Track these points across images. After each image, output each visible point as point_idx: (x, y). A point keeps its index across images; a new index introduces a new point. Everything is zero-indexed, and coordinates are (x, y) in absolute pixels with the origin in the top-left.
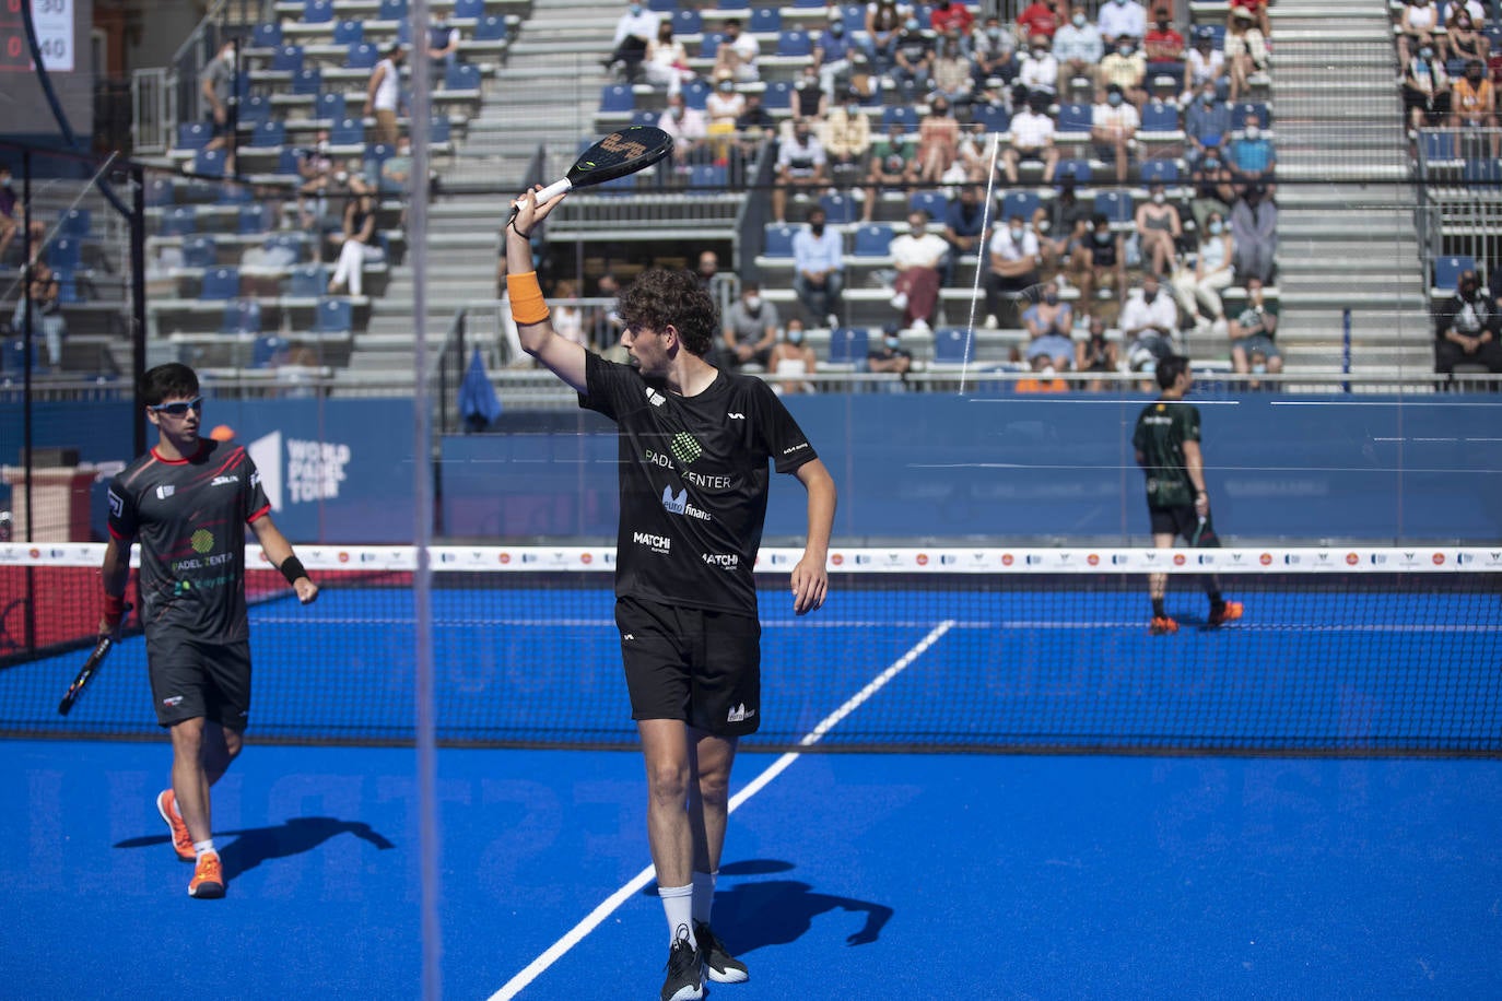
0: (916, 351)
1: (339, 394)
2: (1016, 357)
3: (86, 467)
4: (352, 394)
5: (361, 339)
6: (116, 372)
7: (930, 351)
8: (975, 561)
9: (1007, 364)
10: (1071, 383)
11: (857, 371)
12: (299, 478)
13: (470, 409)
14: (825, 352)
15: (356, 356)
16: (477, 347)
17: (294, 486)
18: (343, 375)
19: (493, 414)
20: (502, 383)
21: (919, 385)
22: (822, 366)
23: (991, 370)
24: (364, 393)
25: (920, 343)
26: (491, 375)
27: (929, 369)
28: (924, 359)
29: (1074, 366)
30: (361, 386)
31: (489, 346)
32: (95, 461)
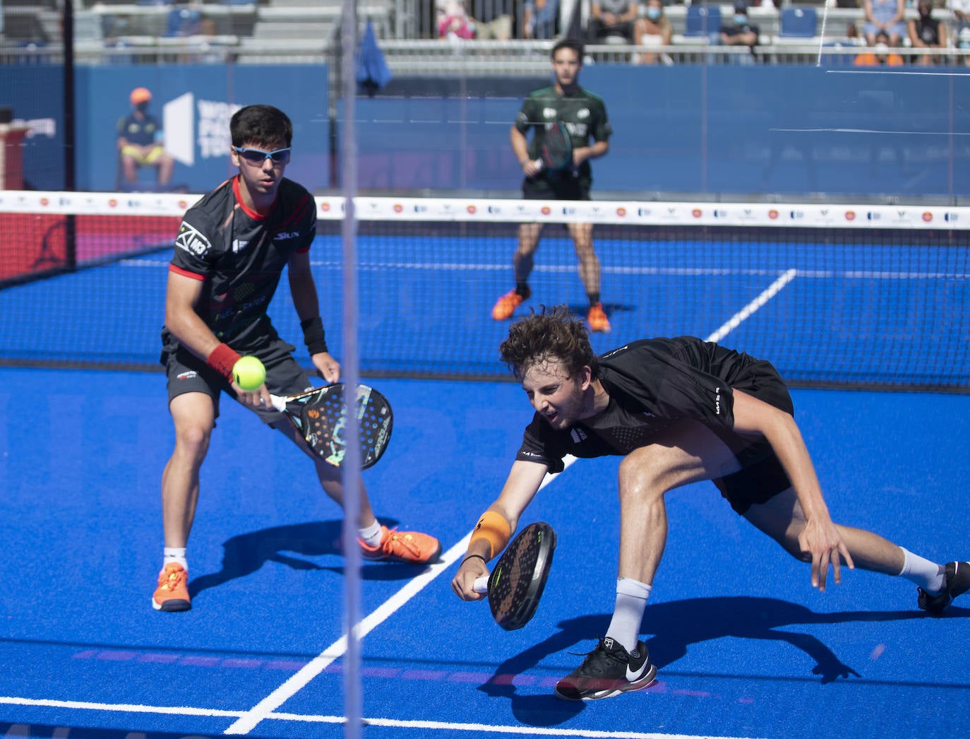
0: (762, 27)
1: (245, 60)
2: (853, 33)
3: (18, 124)
4: (257, 60)
5: (265, 11)
6: (45, 40)
7: (776, 27)
8: (821, 216)
9: (845, 39)
10: (904, 57)
11: (711, 44)
12: (209, 136)
13: (364, 75)
14: (682, 26)
15: (260, 27)
16: (370, 19)
17: (204, 142)
18: (249, 44)
19: (383, 80)
20: (391, 52)
21: (766, 57)
22: (678, 39)
23: (832, 45)
24: (268, 60)
25: (768, 19)
26: (382, 44)
27: (774, 42)
28: (770, 33)
29: (907, 42)
30: (266, 53)
31: (380, 19)
32: (27, 118)
